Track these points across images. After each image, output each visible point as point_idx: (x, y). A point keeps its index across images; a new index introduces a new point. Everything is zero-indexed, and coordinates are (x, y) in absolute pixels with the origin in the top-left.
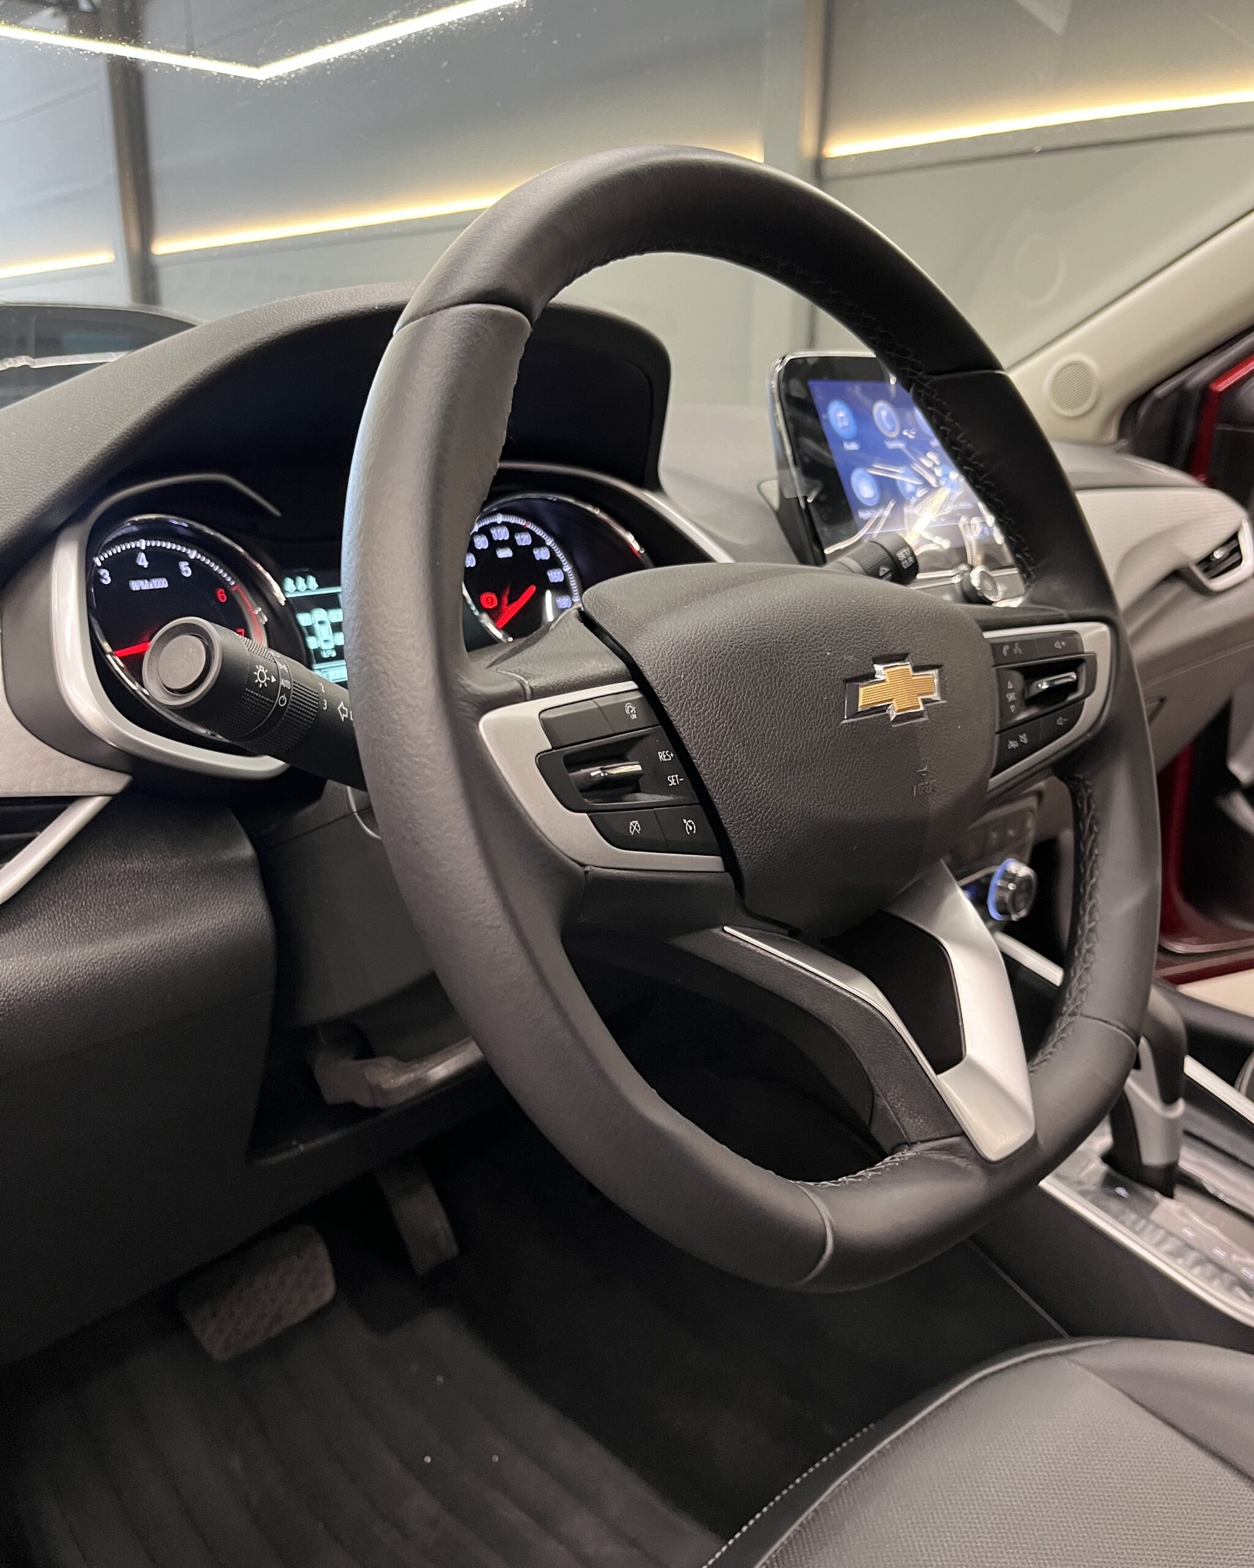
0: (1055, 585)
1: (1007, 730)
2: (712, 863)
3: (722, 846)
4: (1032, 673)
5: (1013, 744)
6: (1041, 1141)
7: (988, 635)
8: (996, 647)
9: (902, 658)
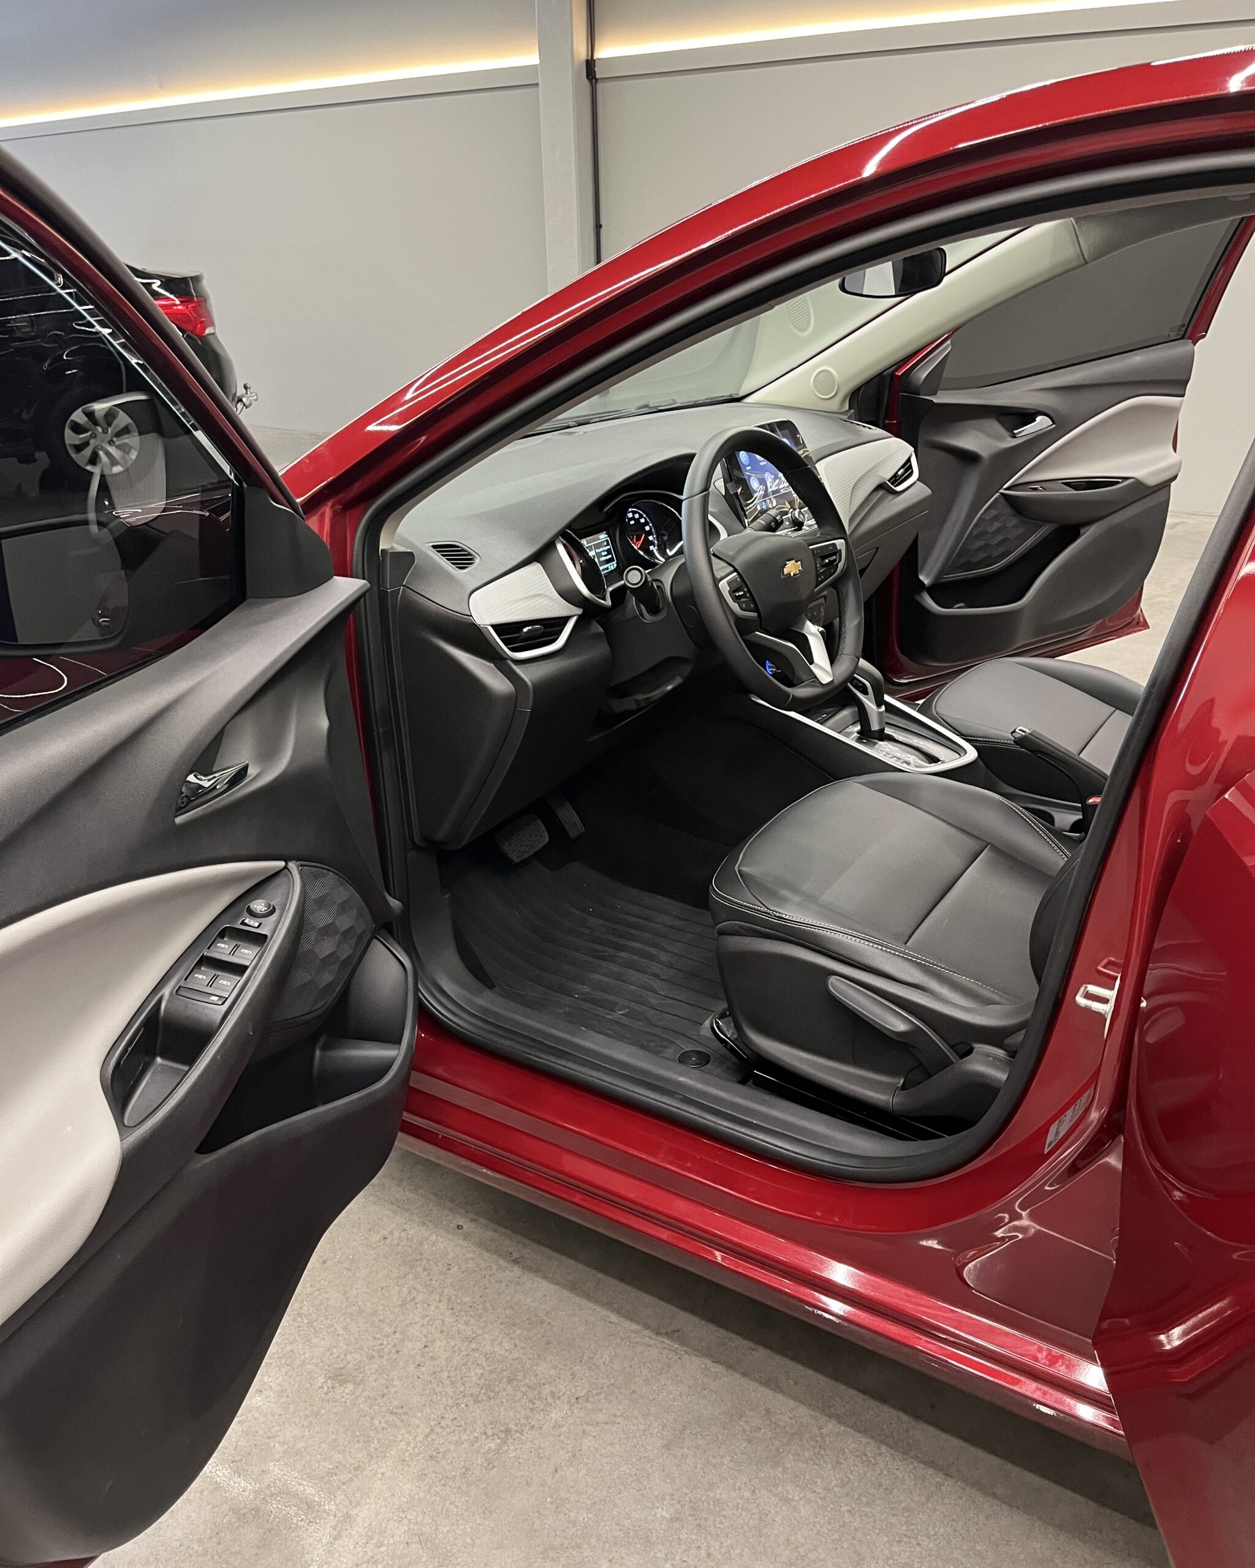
0: (828, 529)
1: (818, 575)
2: (754, 614)
3: (756, 610)
4: (823, 558)
5: (820, 579)
6: (835, 681)
7: (811, 547)
8: (813, 550)
9: (792, 560)
